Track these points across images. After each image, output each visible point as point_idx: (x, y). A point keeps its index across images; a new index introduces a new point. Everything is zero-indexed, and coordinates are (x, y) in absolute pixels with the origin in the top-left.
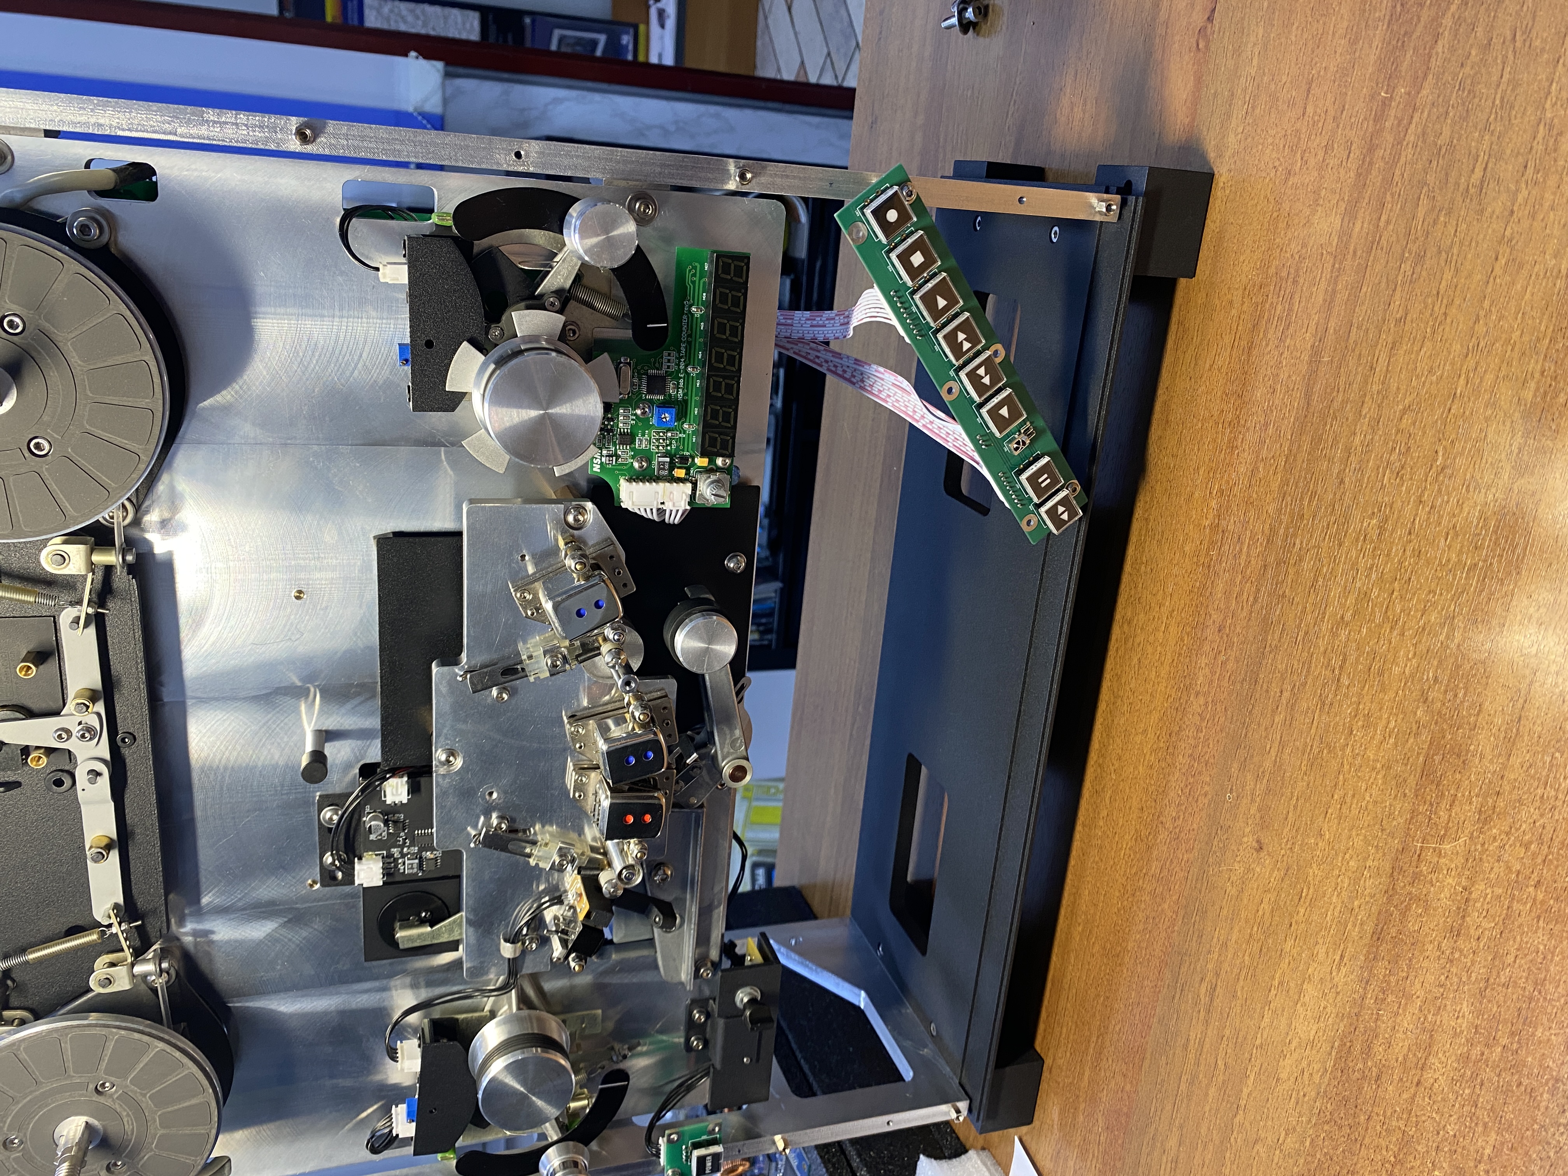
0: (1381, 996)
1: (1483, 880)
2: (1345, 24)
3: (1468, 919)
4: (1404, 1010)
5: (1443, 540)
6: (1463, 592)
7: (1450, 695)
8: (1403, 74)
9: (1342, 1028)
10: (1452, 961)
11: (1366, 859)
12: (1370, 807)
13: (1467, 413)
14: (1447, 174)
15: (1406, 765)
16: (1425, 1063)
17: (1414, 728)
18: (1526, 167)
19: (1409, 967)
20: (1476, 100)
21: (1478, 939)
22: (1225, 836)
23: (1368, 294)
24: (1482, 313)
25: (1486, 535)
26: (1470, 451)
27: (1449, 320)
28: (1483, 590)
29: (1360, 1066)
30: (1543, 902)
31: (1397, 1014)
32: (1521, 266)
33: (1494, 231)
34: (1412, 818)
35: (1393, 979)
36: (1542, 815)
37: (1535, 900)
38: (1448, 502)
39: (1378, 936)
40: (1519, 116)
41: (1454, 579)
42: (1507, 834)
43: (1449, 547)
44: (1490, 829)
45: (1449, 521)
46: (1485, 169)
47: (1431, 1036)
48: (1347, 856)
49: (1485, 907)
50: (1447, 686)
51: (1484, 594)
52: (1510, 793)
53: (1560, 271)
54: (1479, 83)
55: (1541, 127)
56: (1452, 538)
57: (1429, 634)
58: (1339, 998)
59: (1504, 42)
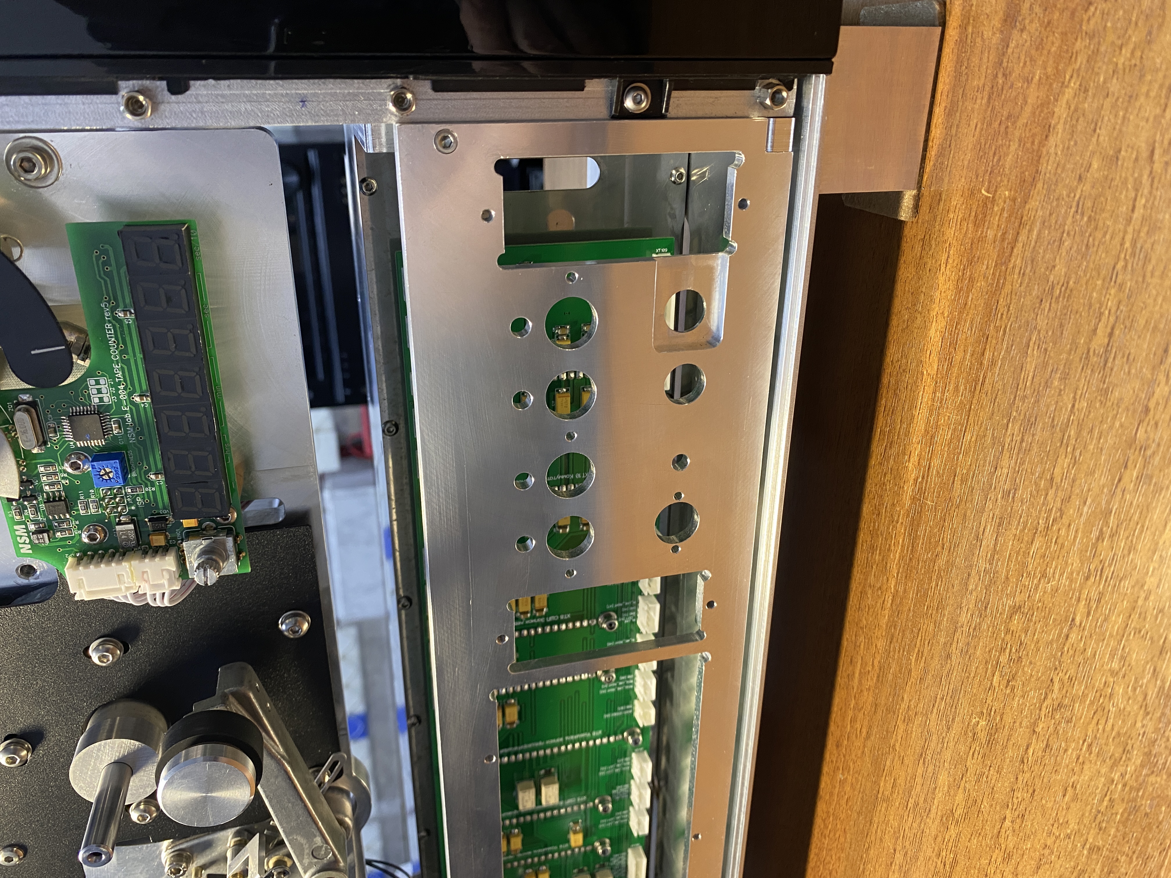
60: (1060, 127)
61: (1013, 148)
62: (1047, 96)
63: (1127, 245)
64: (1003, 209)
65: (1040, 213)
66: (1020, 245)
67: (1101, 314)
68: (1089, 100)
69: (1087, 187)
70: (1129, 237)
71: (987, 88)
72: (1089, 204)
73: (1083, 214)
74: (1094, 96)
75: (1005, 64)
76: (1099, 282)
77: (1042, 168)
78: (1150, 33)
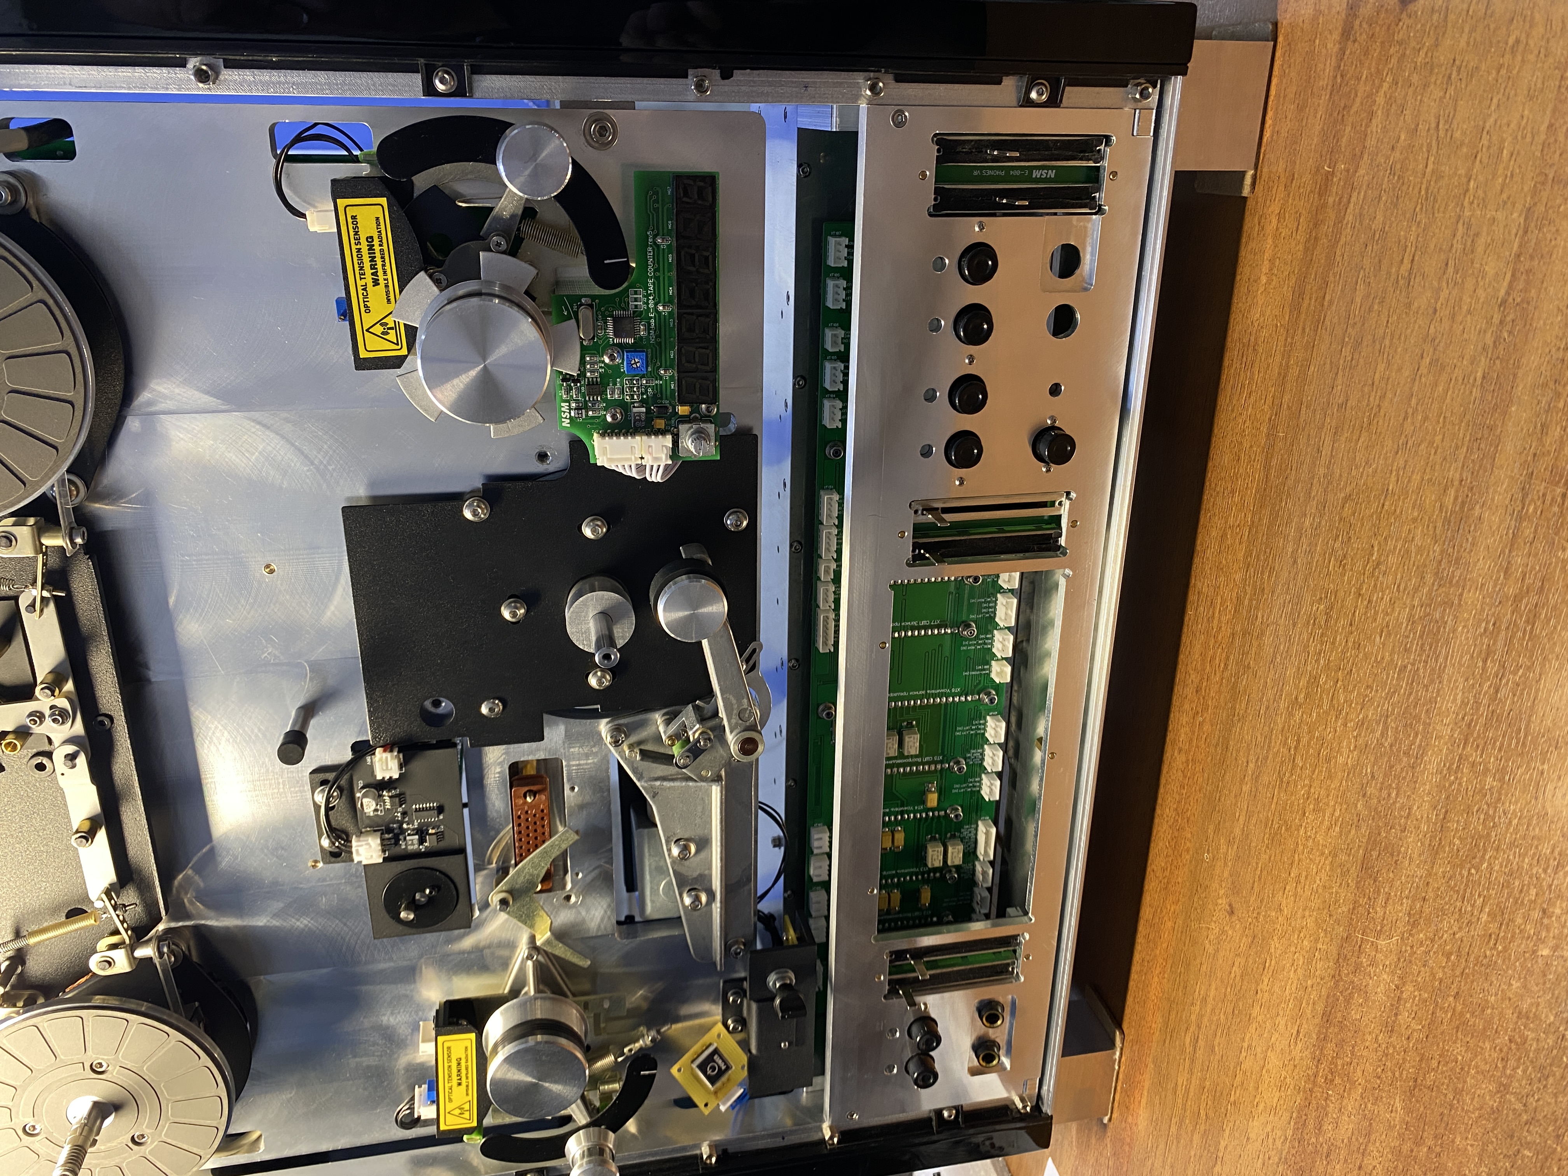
0: (1330, 1077)
1: (1412, 982)
2: (1294, 89)
3: (1400, 1017)
4: (1349, 1094)
5: (1378, 638)
6: (1394, 692)
7: (1384, 793)
8: (1343, 150)
9: (1298, 1101)
10: (1387, 1055)
11: (1317, 940)
12: (1320, 891)
13: (1398, 511)
14: (1380, 261)
15: (1349, 856)
16: (1365, 1150)
17: (1355, 821)
18: (1447, 264)
19: (1352, 1053)
20: (1405, 188)
21: (1408, 1038)
22: (1204, 895)
23: (1315, 375)
24: (1410, 411)
25: (1414, 639)
26: (1400, 550)
27: (1382, 413)
28: (1410, 694)
29: (1313, 1140)
30: (1461, 1014)
31: (1343, 1097)
32: (1443, 368)
33: (1419, 327)
34: (1354, 909)
35: (1340, 1062)
36: (1460, 928)
37: (1454, 1010)
38: (1382, 599)
39: (1327, 1018)
40: (1442, 209)
41: (1387, 678)
42: (1432, 941)
43: (1384, 645)
44: (1418, 933)
45: (1383, 619)
46: (1413, 260)
47: (1371, 1124)
48: (1302, 935)
49: (1414, 1008)
50: (1382, 783)
51: (1412, 697)
52: (1434, 900)
53: (1475, 379)
54: (1407, 170)
55: (1460, 225)
56: (1386, 636)
57: (1367, 729)
58: (1296, 1071)
59: (1429, 130)
60: (1380, 112)
61: (1347, 131)
62: (1372, 90)
63: (1423, 192)
64: (1340, 179)
65: (1366, 178)
66: (1352, 205)
67: (1406, 246)
68: (1399, 90)
69: (1397, 154)
70: (1424, 187)
71: (1329, 87)
72: (1398, 166)
73: (1394, 174)
74: (1402, 86)
75: (1342, 68)
76: (1405, 223)
77: (1367, 144)
78: (1437, 39)
